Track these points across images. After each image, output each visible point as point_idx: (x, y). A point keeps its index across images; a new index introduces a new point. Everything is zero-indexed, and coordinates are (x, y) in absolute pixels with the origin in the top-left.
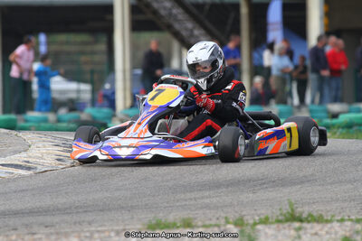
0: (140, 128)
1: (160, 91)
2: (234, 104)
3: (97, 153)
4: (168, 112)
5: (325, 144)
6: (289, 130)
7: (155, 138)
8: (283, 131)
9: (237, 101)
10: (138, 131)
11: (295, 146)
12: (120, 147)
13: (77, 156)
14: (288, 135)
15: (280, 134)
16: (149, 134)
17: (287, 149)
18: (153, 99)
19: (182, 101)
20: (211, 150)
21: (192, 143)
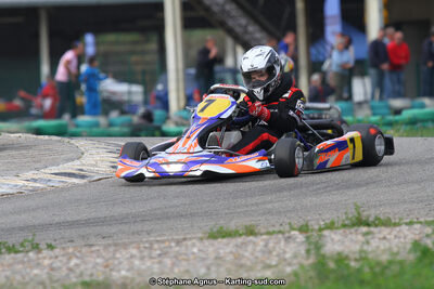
0: (190, 142)
1: (211, 101)
2: (291, 113)
3: (143, 171)
4: (220, 124)
5: (392, 153)
6: (352, 140)
7: (205, 152)
8: (345, 142)
9: (294, 109)
10: (187, 146)
11: (359, 157)
12: (168, 163)
13: (123, 174)
14: (351, 146)
15: (342, 146)
16: (199, 148)
17: (350, 161)
18: (202, 110)
19: (234, 112)
20: (266, 164)
21: (246, 157)
